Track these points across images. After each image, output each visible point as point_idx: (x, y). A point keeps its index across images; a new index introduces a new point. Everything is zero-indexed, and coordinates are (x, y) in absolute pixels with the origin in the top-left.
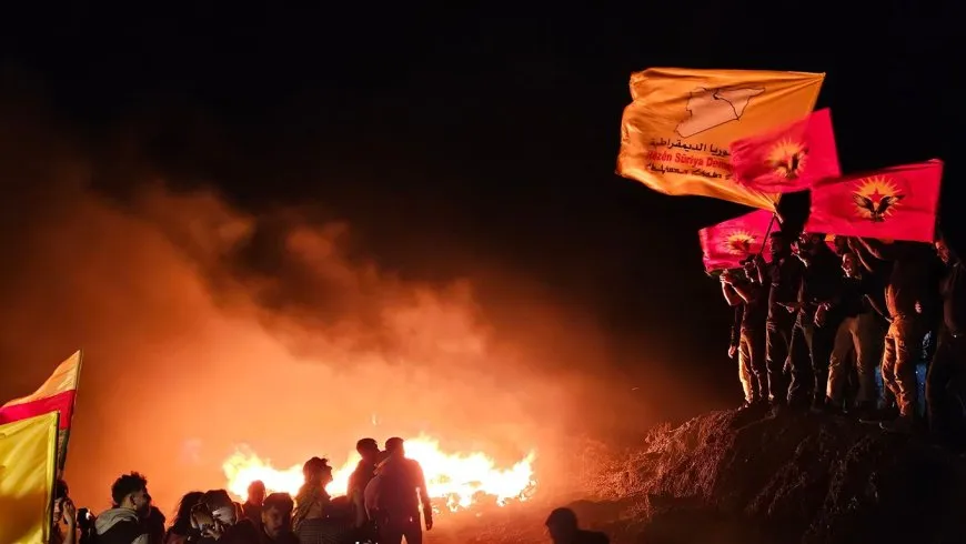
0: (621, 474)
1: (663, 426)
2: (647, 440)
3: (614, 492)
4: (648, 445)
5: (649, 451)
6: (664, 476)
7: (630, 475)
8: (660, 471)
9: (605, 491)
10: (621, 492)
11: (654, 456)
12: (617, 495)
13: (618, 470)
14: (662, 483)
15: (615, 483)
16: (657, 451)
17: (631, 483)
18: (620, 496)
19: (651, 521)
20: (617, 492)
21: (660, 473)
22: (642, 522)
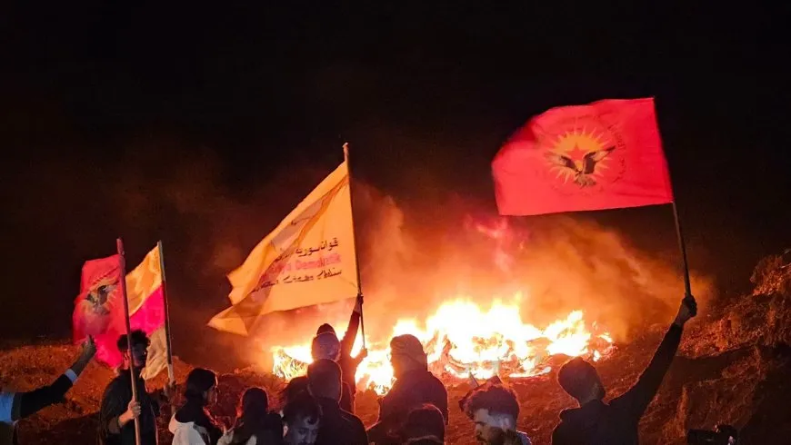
0: (721, 322)
1: (773, 261)
2: (753, 278)
3: (714, 345)
4: (754, 286)
5: (756, 293)
6: (777, 322)
7: (733, 324)
8: (771, 316)
9: (701, 344)
10: (723, 346)
11: (763, 299)
12: (718, 349)
13: (719, 318)
14: (775, 331)
15: (713, 334)
16: (767, 292)
17: (734, 333)
18: (721, 350)
19: (764, 378)
20: (717, 345)
21: (771, 319)
22: (752, 380)
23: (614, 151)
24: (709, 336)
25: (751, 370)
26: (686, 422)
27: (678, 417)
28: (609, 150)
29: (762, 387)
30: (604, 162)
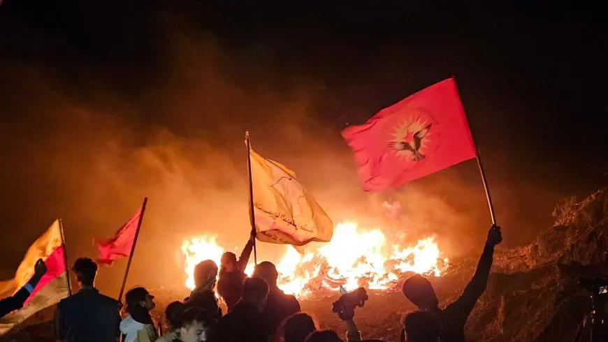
0: (530, 247)
1: (569, 200)
2: (554, 214)
3: (525, 264)
4: (555, 219)
5: (557, 224)
6: (573, 246)
7: (539, 248)
8: (568, 241)
9: (516, 263)
10: (532, 264)
11: (562, 228)
12: (528, 267)
13: (528, 243)
14: (571, 253)
15: (525, 255)
16: (564, 223)
17: (540, 254)
18: (531, 267)
19: (562, 288)
20: (527, 264)
21: (568, 244)
22: (554, 291)
23: (432, 127)
24: (521, 257)
25: (553, 283)
26: (504, 322)
27: (497, 319)
28: (428, 127)
29: (561, 295)
30: (428, 138)
